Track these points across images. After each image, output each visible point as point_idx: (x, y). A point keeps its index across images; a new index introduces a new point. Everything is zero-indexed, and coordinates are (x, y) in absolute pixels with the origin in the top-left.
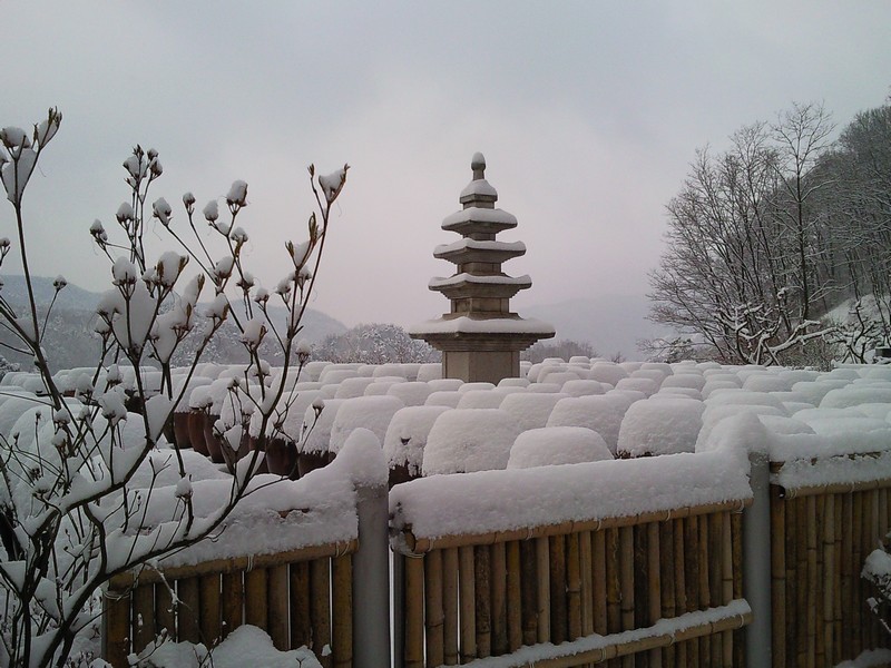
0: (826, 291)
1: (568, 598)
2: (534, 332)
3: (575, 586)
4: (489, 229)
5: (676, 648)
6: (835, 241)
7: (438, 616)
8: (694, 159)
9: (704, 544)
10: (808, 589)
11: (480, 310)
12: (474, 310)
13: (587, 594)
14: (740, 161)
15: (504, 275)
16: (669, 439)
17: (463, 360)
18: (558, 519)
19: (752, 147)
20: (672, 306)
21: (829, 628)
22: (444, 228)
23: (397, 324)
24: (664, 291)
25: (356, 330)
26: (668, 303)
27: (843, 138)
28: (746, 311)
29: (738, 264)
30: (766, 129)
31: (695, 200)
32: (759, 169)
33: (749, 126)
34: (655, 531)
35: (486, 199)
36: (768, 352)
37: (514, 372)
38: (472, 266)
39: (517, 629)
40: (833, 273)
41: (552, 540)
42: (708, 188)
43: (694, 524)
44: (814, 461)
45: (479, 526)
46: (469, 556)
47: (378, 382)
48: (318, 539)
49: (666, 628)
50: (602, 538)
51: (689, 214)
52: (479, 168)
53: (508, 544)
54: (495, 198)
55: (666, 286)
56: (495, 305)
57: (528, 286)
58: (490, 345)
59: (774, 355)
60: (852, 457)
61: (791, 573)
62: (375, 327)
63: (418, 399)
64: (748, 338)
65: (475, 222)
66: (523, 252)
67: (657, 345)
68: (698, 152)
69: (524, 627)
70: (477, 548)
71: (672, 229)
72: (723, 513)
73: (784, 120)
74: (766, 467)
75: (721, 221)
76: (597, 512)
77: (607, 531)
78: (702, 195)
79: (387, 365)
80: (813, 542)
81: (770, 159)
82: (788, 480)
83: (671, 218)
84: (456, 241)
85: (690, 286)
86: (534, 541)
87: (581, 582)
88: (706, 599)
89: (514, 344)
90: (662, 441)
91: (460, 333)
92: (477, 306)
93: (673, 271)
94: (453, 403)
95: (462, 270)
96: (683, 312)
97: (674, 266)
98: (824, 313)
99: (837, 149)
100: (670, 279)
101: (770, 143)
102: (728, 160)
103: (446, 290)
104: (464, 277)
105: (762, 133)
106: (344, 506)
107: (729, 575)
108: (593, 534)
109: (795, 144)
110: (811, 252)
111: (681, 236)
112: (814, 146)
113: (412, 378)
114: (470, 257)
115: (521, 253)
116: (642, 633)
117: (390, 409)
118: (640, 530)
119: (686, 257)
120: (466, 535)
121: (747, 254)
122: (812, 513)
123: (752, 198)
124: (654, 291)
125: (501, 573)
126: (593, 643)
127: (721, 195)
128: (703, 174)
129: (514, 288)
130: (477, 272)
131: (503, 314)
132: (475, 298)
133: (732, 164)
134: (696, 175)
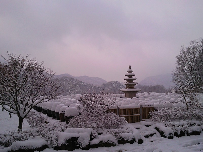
2: (138, 90)
4: (131, 76)
5: (135, 116)
7: (121, 113)
8: (181, 48)
9: (137, 110)
10: (145, 114)
13: (129, 112)
14: (191, 48)
15: (134, 82)
17: (128, 94)
21: (147, 117)
22: (125, 75)
25: (109, 82)
31: (181, 56)
33: (193, 41)
35: (131, 72)
37: (135, 96)
38: (129, 81)
48: (115, 108)
52: (130, 67)
57: (137, 84)
58: (131, 92)
63: (121, 100)
65: (129, 75)
68: (182, 46)
69: (126, 114)
71: (177, 62)
73: (199, 40)
78: (183, 55)
80: (145, 111)
84: (127, 77)
88: (137, 114)
89: (135, 92)
91: (127, 91)
94: (125, 101)
95: (128, 82)
103: (126, 84)
104: (128, 83)
105: (196, 42)
107: (139, 112)
109: (202, 45)
113: (121, 97)
114: (129, 80)
115: (136, 79)
116: (133, 115)
118: (133, 109)
122: (145, 109)
124: (173, 76)
126: (130, 115)
128: (183, 51)
129: (135, 84)
130: (130, 82)
131: (133, 88)
132: (129, 86)
133: (189, 49)
134: (181, 51)
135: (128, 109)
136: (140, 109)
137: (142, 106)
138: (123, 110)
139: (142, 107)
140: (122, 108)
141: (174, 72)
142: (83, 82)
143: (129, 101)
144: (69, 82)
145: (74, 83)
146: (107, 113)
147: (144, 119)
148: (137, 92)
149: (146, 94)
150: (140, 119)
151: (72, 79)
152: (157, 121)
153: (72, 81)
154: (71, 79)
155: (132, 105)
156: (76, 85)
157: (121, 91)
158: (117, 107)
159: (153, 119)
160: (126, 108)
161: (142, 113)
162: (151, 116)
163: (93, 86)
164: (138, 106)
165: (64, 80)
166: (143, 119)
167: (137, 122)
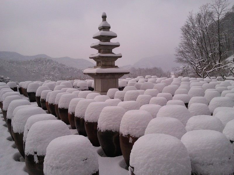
0: (227, 52)
2: (122, 72)
4: (108, 38)
6: (230, 38)
8: (189, 15)
11: (105, 65)
12: (103, 65)
14: (202, 15)
15: (113, 53)
16: (137, 129)
19: (205, 11)
20: (182, 58)
22: (93, 38)
24: (180, 54)
26: (180, 57)
27: (233, 8)
28: (199, 61)
29: (201, 45)
30: (209, 6)
31: (188, 26)
32: (207, 17)
33: (205, 5)
35: (106, 28)
36: (206, 73)
37: (115, 86)
38: (102, 51)
40: (229, 47)
42: (192, 23)
51: (186, 31)
52: (104, 17)
54: (109, 28)
55: (180, 52)
56: (110, 63)
57: (121, 57)
58: (108, 77)
59: (208, 74)
64: (199, 69)
65: (102, 36)
67: (177, 69)
68: (190, 12)
71: (182, 35)
73: (214, 3)
75: (196, 32)
78: (191, 25)
81: (210, 15)
83: (182, 32)
84: (97, 42)
85: (187, 52)
89: (116, 76)
90: (134, 130)
91: (96, 73)
92: (104, 64)
93: (182, 48)
95: (99, 52)
96: (185, 59)
97: (182, 46)
98: (226, 58)
99: (231, 11)
100: (181, 50)
101: (211, 10)
102: (198, 15)
103: (94, 58)
104: (98, 54)
105: (208, 6)
109: (217, 10)
110: (223, 41)
111: (185, 37)
112: (223, 10)
114: (101, 47)
115: (118, 46)
119: (186, 43)
121: (203, 42)
123: (205, 26)
124: (177, 53)
127: (196, 25)
128: (191, 19)
129: (116, 58)
130: (104, 53)
131: (113, 66)
132: (103, 61)
133: (199, 16)
134: (189, 19)
141: (178, 47)
142: (64, 65)
144: (46, 64)
145: (52, 66)
148: (121, 74)
149: (140, 80)
151: (50, 61)
153: (50, 63)
154: (48, 60)
156: (54, 68)
157: (85, 74)
163: (76, 69)
165: (40, 62)
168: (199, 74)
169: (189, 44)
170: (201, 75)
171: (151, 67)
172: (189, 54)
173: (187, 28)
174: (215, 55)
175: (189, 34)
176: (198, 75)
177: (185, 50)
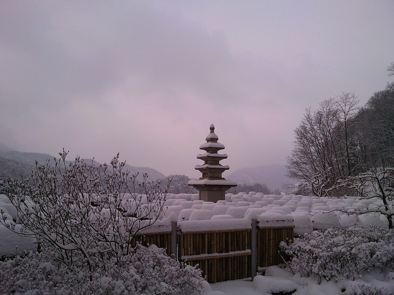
1: (211, 245)
2: (229, 184)
3: (213, 243)
4: (215, 150)
5: (234, 258)
7: (186, 246)
8: (305, 113)
9: (241, 238)
10: (266, 249)
11: (212, 177)
12: (210, 177)
13: (215, 245)
14: (323, 114)
15: (220, 165)
17: (206, 194)
18: (209, 230)
19: (328, 108)
20: (296, 171)
21: (271, 258)
22: (200, 149)
23: (186, 175)
24: (293, 165)
26: (294, 170)
27: (369, 102)
28: (315, 176)
31: (304, 128)
32: (331, 117)
33: (327, 100)
34: (230, 234)
35: (214, 140)
36: (324, 191)
37: (223, 198)
38: (209, 162)
39: (201, 250)
41: (208, 234)
42: (311, 124)
43: (238, 233)
44: (267, 221)
45: (194, 230)
46: (192, 236)
47: (177, 201)
48: (165, 231)
49: (231, 253)
50: (218, 235)
51: (302, 134)
52: (212, 129)
53: (199, 234)
54: (217, 139)
55: (294, 163)
56: (217, 175)
57: (228, 169)
58: (215, 189)
59: (327, 192)
60: (277, 221)
61: (262, 245)
62: (177, 176)
64: (316, 186)
65: (211, 147)
66: (227, 157)
67: (290, 186)
68: (306, 110)
69: (202, 250)
70: (193, 234)
71: (296, 140)
72: (245, 231)
73: (339, 99)
74: (255, 222)
75: (316, 137)
76: (217, 229)
77: (220, 233)
79: (181, 194)
80: (267, 239)
81: (335, 114)
82: (260, 225)
83: (296, 135)
84: (204, 153)
85: (304, 163)
86: (204, 234)
87: (214, 243)
88: (241, 248)
89: (223, 189)
91: (205, 184)
92: (211, 175)
93: (296, 157)
94: (199, 208)
95: (206, 163)
96: (300, 174)
97: (297, 155)
99: (366, 107)
100: (295, 160)
101: (334, 107)
102: (318, 113)
103: (201, 170)
104: (206, 165)
105: (332, 102)
106: (169, 225)
107: (247, 244)
108: (216, 233)
109: (344, 108)
111: (300, 143)
112: (351, 109)
113: (189, 199)
114: (209, 159)
116: (227, 254)
117: (180, 209)
118: (227, 233)
119: (301, 151)
120: (191, 232)
122: (267, 232)
124: (289, 164)
125: (198, 240)
126: (216, 254)
127: (316, 127)
128: (308, 118)
129: (223, 169)
130: (211, 164)
131: (220, 178)
132: (210, 173)
133: (320, 114)
134: (306, 119)
135: (211, 234)
136: (249, 232)
137: (258, 222)
138: (195, 235)
139: (258, 227)
140: (189, 230)
141: (291, 157)
143: (211, 208)
146: (132, 250)
147: (264, 268)
148: (228, 187)
150: (250, 267)
152: (308, 275)
155: (224, 218)
158: (174, 224)
159: (296, 267)
160: (204, 229)
161: (257, 246)
162: (288, 258)
164: (244, 222)
166: (259, 268)
167: (240, 276)
168: (316, 192)
169: (305, 153)
170: (318, 194)
171: (251, 182)
172: (307, 166)
173: (303, 131)
174: (343, 169)
175: (306, 138)
176: (315, 194)
177: (300, 160)
